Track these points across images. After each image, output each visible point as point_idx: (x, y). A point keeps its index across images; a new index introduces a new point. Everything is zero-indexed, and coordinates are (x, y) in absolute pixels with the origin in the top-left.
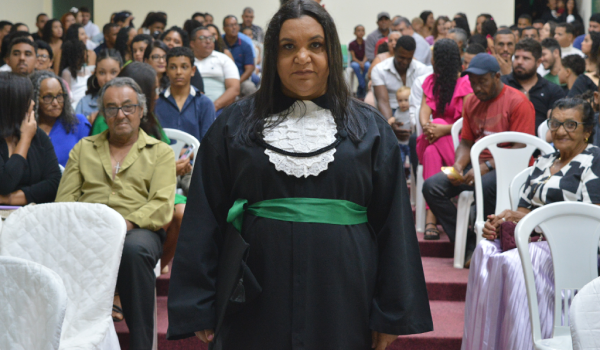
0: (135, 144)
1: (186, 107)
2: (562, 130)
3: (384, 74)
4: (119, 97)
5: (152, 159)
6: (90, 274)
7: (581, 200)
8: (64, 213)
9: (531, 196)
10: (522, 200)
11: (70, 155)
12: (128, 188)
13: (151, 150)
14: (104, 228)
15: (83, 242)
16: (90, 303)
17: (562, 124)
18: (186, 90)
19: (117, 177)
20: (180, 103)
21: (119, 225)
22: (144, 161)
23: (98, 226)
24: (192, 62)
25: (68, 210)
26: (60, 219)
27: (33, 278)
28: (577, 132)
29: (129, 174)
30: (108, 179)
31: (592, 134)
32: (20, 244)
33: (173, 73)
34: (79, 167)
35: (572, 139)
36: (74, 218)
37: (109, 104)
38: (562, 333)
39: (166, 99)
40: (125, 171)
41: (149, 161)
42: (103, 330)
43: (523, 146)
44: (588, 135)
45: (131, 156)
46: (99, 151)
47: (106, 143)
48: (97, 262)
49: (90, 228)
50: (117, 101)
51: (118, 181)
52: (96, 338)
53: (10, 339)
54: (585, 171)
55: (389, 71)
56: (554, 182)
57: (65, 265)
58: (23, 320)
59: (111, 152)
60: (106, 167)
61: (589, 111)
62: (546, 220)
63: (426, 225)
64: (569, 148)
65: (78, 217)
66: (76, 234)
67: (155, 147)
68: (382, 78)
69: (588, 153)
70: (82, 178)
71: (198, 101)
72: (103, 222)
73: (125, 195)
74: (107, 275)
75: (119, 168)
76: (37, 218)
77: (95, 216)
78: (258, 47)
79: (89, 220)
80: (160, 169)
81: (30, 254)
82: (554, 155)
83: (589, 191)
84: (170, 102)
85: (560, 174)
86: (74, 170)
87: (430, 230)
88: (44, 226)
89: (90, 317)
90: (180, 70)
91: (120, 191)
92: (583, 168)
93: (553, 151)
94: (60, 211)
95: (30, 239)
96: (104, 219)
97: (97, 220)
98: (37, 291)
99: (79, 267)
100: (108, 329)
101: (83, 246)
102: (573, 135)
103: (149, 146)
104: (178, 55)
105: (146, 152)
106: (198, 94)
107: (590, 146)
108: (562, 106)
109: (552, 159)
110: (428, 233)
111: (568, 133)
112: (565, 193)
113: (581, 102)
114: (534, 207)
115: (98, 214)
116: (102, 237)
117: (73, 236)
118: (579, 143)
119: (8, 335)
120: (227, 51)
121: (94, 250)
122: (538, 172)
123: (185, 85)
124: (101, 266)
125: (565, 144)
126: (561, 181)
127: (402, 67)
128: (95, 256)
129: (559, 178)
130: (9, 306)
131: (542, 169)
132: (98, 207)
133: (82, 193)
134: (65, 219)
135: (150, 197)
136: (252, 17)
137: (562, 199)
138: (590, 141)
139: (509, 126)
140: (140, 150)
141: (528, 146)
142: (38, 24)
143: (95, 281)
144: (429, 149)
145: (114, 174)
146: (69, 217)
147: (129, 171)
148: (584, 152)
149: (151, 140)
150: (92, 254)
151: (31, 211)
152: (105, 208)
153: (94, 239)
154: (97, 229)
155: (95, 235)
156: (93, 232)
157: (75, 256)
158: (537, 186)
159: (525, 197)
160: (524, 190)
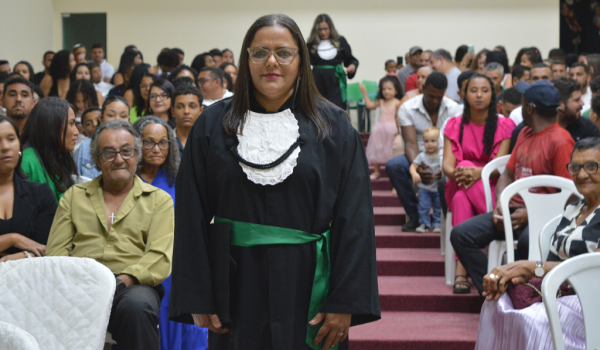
0: (131, 192)
2: (583, 174)
3: (412, 113)
4: (117, 140)
5: (149, 207)
6: (75, 335)
8: (49, 269)
9: (558, 249)
10: (551, 253)
11: (61, 203)
12: (124, 240)
13: (148, 198)
14: (92, 284)
15: (69, 300)
17: (582, 166)
19: (112, 229)
21: (108, 281)
22: (141, 210)
23: (85, 282)
25: (53, 265)
26: (44, 274)
27: (6, 340)
29: (125, 225)
30: (103, 230)
33: (180, 112)
34: (71, 216)
35: (594, 182)
36: (59, 274)
37: (107, 148)
40: (121, 221)
41: (147, 210)
43: (558, 190)
45: (127, 204)
46: (93, 198)
47: (100, 190)
48: (84, 322)
49: (77, 284)
50: (115, 144)
51: (114, 233)
55: (417, 110)
56: (578, 233)
57: (49, 325)
59: (105, 200)
60: (100, 217)
62: (576, 273)
63: (456, 277)
65: (64, 273)
66: (62, 291)
67: (153, 195)
68: (410, 118)
70: (74, 229)
72: (91, 278)
73: (121, 248)
74: (94, 336)
75: (113, 217)
76: (20, 274)
77: (82, 272)
79: (76, 276)
80: (157, 218)
81: (12, 312)
82: (583, 201)
85: (584, 223)
86: (66, 219)
87: (459, 283)
88: (27, 282)
90: (187, 110)
91: (117, 244)
94: (45, 265)
95: (12, 297)
96: (92, 274)
97: (84, 276)
99: (64, 326)
101: (69, 304)
102: (595, 177)
103: (146, 194)
104: (186, 93)
105: (142, 200)
108: (581, 147)
109: (581, 205)
110: (458, 286)
111: (590, 175)
112: (589, 243)
115: (86, 269)
116: (90, 295)
117: (58, 293)
121: (81, 309)
122: (565, 222)
124: (87, 326)
125: (588, 189)
126: (584, 231)
127: (432, 107)
128: (81, 315)
129: (582, 228)
131: (570, 219)
132: (86, 262)
133: (73, 246)
134: (51, 275)
135: (147, 250)
137: (585, 251)
140: (137, 198)
141: (563, 191)
142: (44, 62)
143: (81, 342)
144: (459, 195)
145: (109, 225)
146: (54, 272)
147: (126, 222)
149: (148, 187)
150: (78, 313)
151: (13, 266)
152: (93, 262)
153: (81, 297)
154: (84, 285)
155: (82, 292)
156: (80, 289)
157: (60, 315)
158: (562, 237)
159: (554, 250)
160: (553, 243)
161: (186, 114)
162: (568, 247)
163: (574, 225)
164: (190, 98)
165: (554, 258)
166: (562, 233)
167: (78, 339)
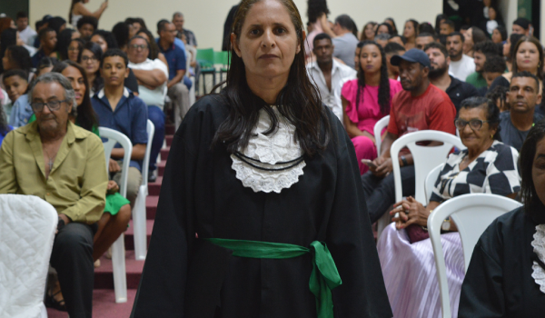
0: (65, 138)
1: (119, 107)
2: (468, 129)
4: (45, 93)
5: (84, 153)
6: (22, 262)
7: (485, 192)
10: (433, 194)
11: (4, 148)
14: (37, 218)
15: (17, 232)
16: (23, 289)
17: (468, 123)
18: (119, 90)
20: (113, 104)
21: (53, 217)
22: (75, 157)
23: (31, 216)
24: (127, 64)
25: (2, 202)
28: (483, 131)
29: (62, 172)
30: (41, 176)
33: (107, 72)
34: (13, 161)
35: (478, 137)
36: (8, 210)
37: (36, 99)
39: (100, 100)
40: (58, 169)
41: (81, 156)
42: (36, 315)
43: (441, 144)
44: (494, 132)
45: (62, 152)
46: (32, 144)
47: (38, 138)
48: (30, 251)
49: (23, 218)
50: (43, 97)
51: (51, 182)
54: (489, 166)
56: (462, 178)
59: (44, 147)
60: (40, 164)
61: (493, 109)
62: (456, 211)
64: (476, 145)
65: (12, 209)
66: (10, 224)
69: (493, 150)
71: (132, 102)
72: (36, 213)
73: (59, 194)
74: (39, 263)
77: (28, 208)
78: (191, 52)
79: (22, 211)
80: (90, 165)
82: (464, 151)
83: (491, 185)
84: (104, 103)
85: (467, 169)
89: (23, 303)
90: (114, 69)
92: (488, 163)
96: (37, 210)
97: (30, 211)
99: (12, 255)
100: (40, 314)
101: (16, 236)
102: (478, 133)
103: (79, 140)
104: (113, 55)
105: (76, 147)
106: (131, 95)
107: (496, 142)
108: (468, 106)
109: (462, 155)
111: (474, 132)
112: (472, 186)
113: (486, 101)
115: (31, 205)
116: (35, 228)
117: (7, 227)
118: (485, 140)
120: (161, 55)
121: (27, 240)
122: (448, 168)
123: (119, 86)
124: (33, 255)
126: (468, 176)
128: (27, 245)
129: (466, 174)
131: (452, 165)
132: (30, 199)
135: (82, 194)
136: (182, 21)
137: (468, 192)
139: (428, 125)
140: (71, 145)
141: (445, 144)
143: (27, 268)
146: (3, 209)
147: (62, 168)
148: (490, 149)
150: (25, 244)
152: (37, 199)
153: (27, 229)
154: (29, 219)
155: (28, 225)
156: (26, 223)
157: (9, 245)
158: (446, 181)
159: (437, 191)
160: (436, 186)
161: (112, 73)
162: (453, 189)
163: (456, 170)
164: (116, 59)
165: (436, 199)
166: (446, 176)
167: (25, 266)
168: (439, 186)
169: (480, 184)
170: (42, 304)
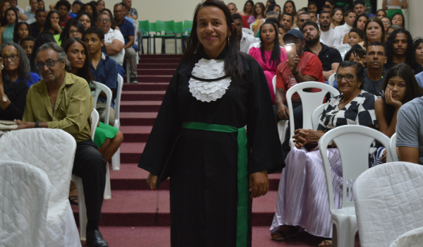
1: (99, 67)
2: (344, 80)
6: (54, 173)
7: (356, 124)
8: (36, 135)
9: (326, 123)
10: (320, 125)
14: (62, 144)
15: (49, 153)
16: (55, 191)
17: (344, 76)
18: (98, 56)
23: (58, 143)
25: (38, 133)
26: (33, 138)
27: (29, 174)
28: (353, 82)
31: (363, 83)
32: (9, 155)
35: (350, 86)
36: (42, 138)
38: (348, 205)
42: (64, 208)
44: (360, 84)
48: (59, 166)
49: (53, 144)
52: (61, 212)
53: (16, 211)
56: (341, 114)
58: (23, 199)
61: (360, 68)
62: (337, 137)
65: (45, 138)
66: (44, 148)
69: (362, 96)
71: (107, 63)
74: (65, 174)
76: (19, 138)
77: (56, 137)
79: (52, 139)
82: (340, 96)
85: (344, 109)
88: (24, 143)
89: (56, 200)
92: (359, 105)
93: (339, 94)
94: (33, 133)
96: (62, 138)
97: (57, 139)
98: (32, 181)
100: (67, 207)
101: (49, 156)
102: (350, 83)
106: (107, 58)
107: (363, 92)
108: (344, 65)
109: (339, 99)
111: (348, 82)
112: (348, 120)
113: (355, 63)
114: (328, 130)
115: (58, 135)
116: (62, 150)
117: (42, 150)
118: (354, 89)
119: (14, 208)
121: (56, 158)
122: (330, 108)
124: (61, 168)
125: (346, 89)
126: (345, 113)
128: (57, 161)
129: (343, 112)
130: (14, 191)
131: (333, 106)
132: (58, 131)
134: (37, 139)
138: (362, 88)
141: (323, 90)
143: (58, 177)
146: (39, 137)
150: (55, 161)
153: (56, 151)
154: (57, 145)
155: (57, 149)
156: (55, 147)
157: (44, 162)
159: (322, 124)
160: (322, 120)
162: (335, 121)
163: (337, 109)
165: (323, 129)
166: (330, 113)
167: (55, 176)
168: (324, 120)
169: (354, 119)
170: (68, 200)
